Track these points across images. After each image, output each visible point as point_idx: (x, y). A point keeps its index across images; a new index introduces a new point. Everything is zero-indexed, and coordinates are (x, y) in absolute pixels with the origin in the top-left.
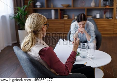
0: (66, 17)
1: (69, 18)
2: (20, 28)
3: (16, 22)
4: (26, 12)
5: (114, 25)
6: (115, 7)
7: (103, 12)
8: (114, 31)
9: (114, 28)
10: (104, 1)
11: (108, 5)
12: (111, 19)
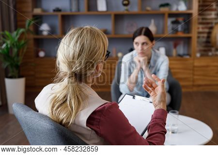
4: (23, 42)
5: (193, 70)
6: (194, 34)
7: (172, 43)
8: (193, 81)
9: (194, 75)
10: (173, 23)
11: (181, 32)
12: (188, 57)
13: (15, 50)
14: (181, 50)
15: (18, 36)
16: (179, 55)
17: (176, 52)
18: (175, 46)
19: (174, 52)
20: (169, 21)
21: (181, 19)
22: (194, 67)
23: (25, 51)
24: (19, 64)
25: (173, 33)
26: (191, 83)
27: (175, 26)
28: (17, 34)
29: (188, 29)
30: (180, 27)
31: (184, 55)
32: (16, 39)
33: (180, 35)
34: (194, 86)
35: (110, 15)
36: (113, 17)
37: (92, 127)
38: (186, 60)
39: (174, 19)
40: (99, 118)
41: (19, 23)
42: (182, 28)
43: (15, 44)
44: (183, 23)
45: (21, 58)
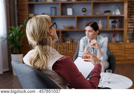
0: (68, 40)
1: (72, 42)
2: (14, 52)
3: (8, 45)
4: (22, 33)
5: (125, 50)
6: (125, 29)
7: (112, 35)
8: (125, 57)
9: (125, 53)
10: (113, 22)
11: (117, 27)
12: (122, 43)
13: (18, 37)
14: (118, 38)
15: (19, 29)
16: (117, 42)
17: (115, 39)
18: (114, 36)
19: (113, 40)
20: (110, 21)
21: (117, 20)
22: (126, 48)
23: (23, 38)
24: (20, 46)
25: (112, 28)
26: (124, 58)
27: (114, 24)
28: (19, 28)
29: (121, 26)
30: (116, 25)
31: (120, 41)
32: (18, 31)
33: (117, 29)
34: (125, 60)
35: (74, 18)
36: (76, 18)
37: (56, 71)
38: (121, 44)
39: (113, 20)
40: (60, 65)
41: (20, 22)
42: (118, 25)
43: (17, 34)
44: (118, 23)
45: (21, 42)
